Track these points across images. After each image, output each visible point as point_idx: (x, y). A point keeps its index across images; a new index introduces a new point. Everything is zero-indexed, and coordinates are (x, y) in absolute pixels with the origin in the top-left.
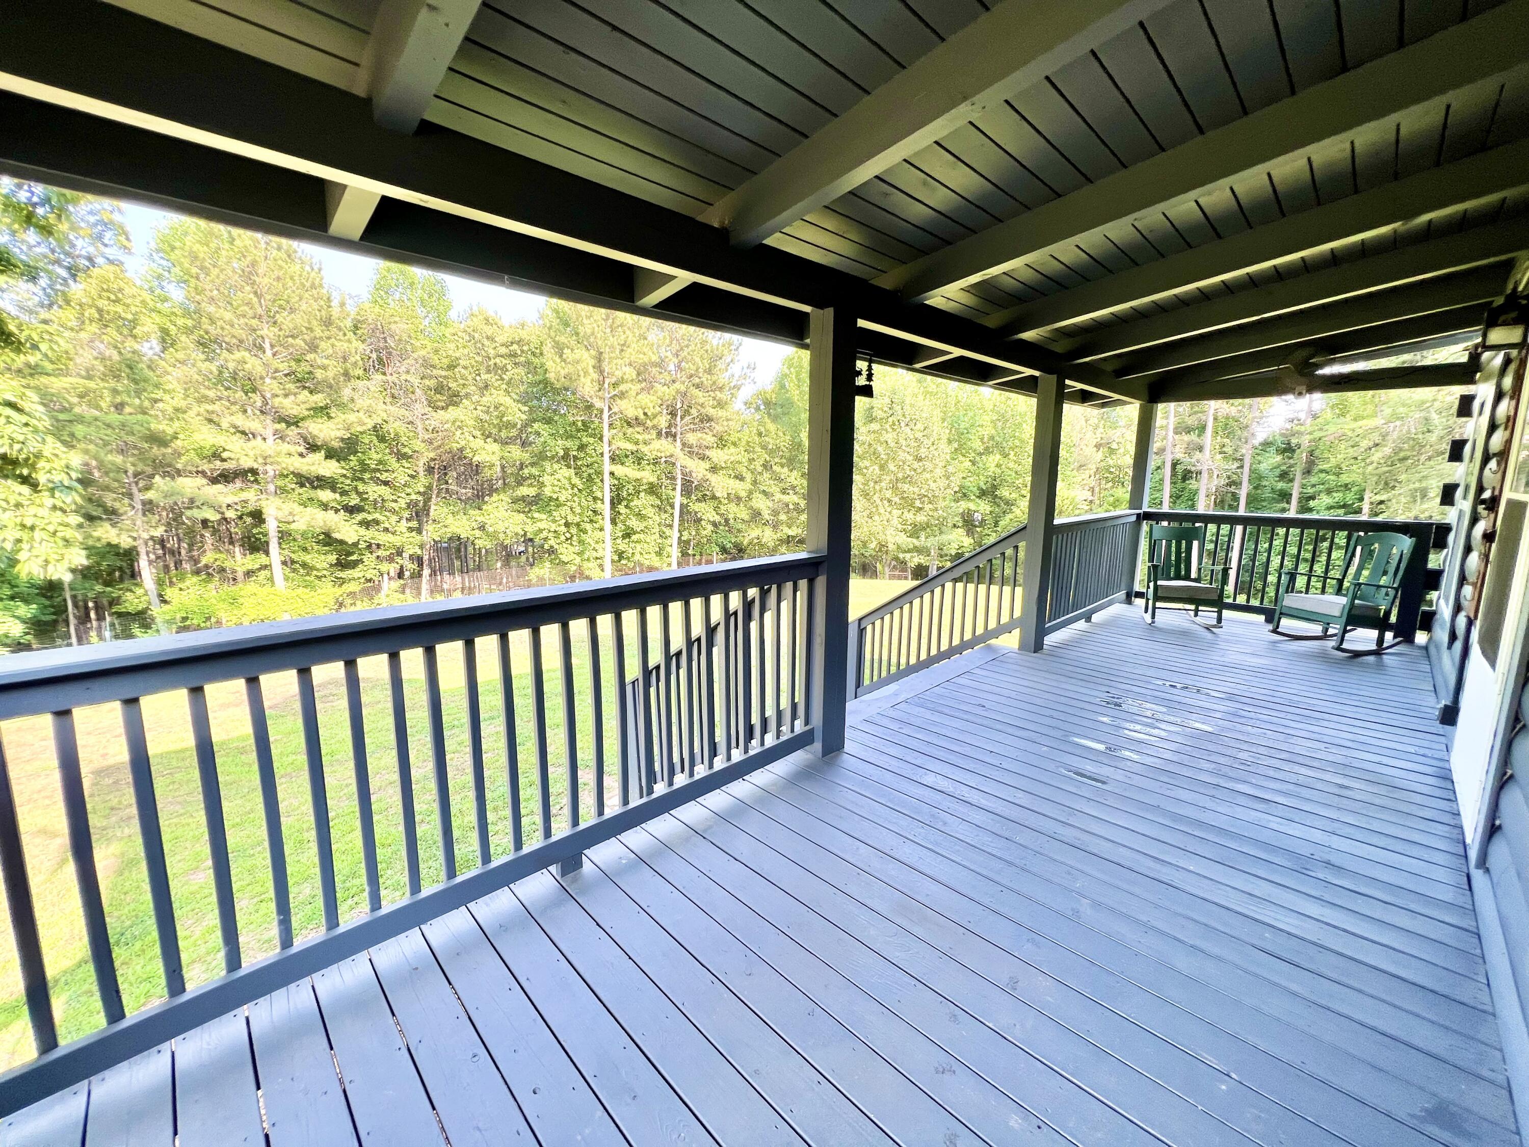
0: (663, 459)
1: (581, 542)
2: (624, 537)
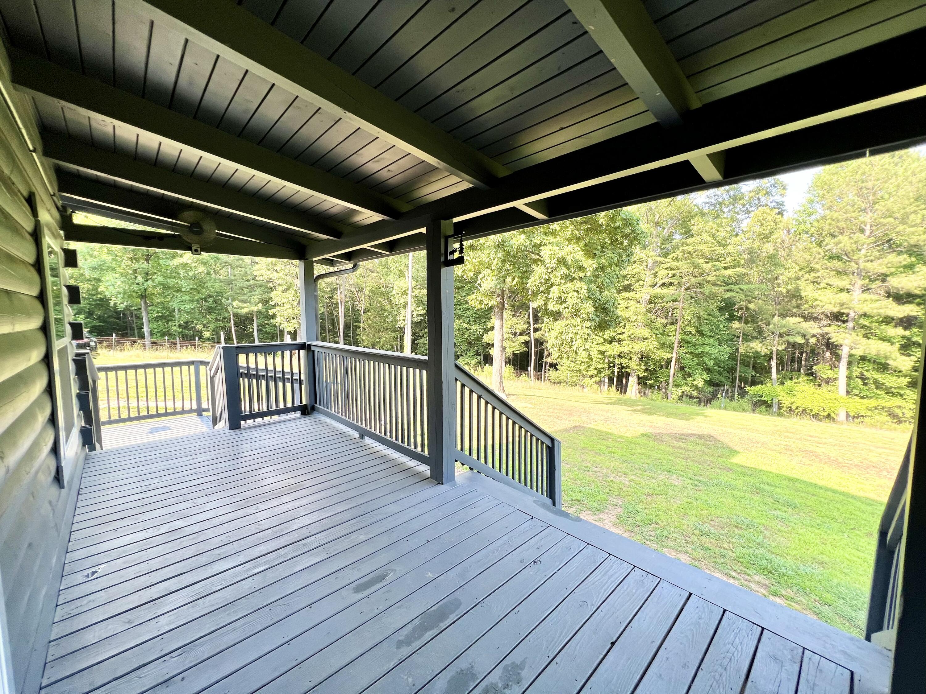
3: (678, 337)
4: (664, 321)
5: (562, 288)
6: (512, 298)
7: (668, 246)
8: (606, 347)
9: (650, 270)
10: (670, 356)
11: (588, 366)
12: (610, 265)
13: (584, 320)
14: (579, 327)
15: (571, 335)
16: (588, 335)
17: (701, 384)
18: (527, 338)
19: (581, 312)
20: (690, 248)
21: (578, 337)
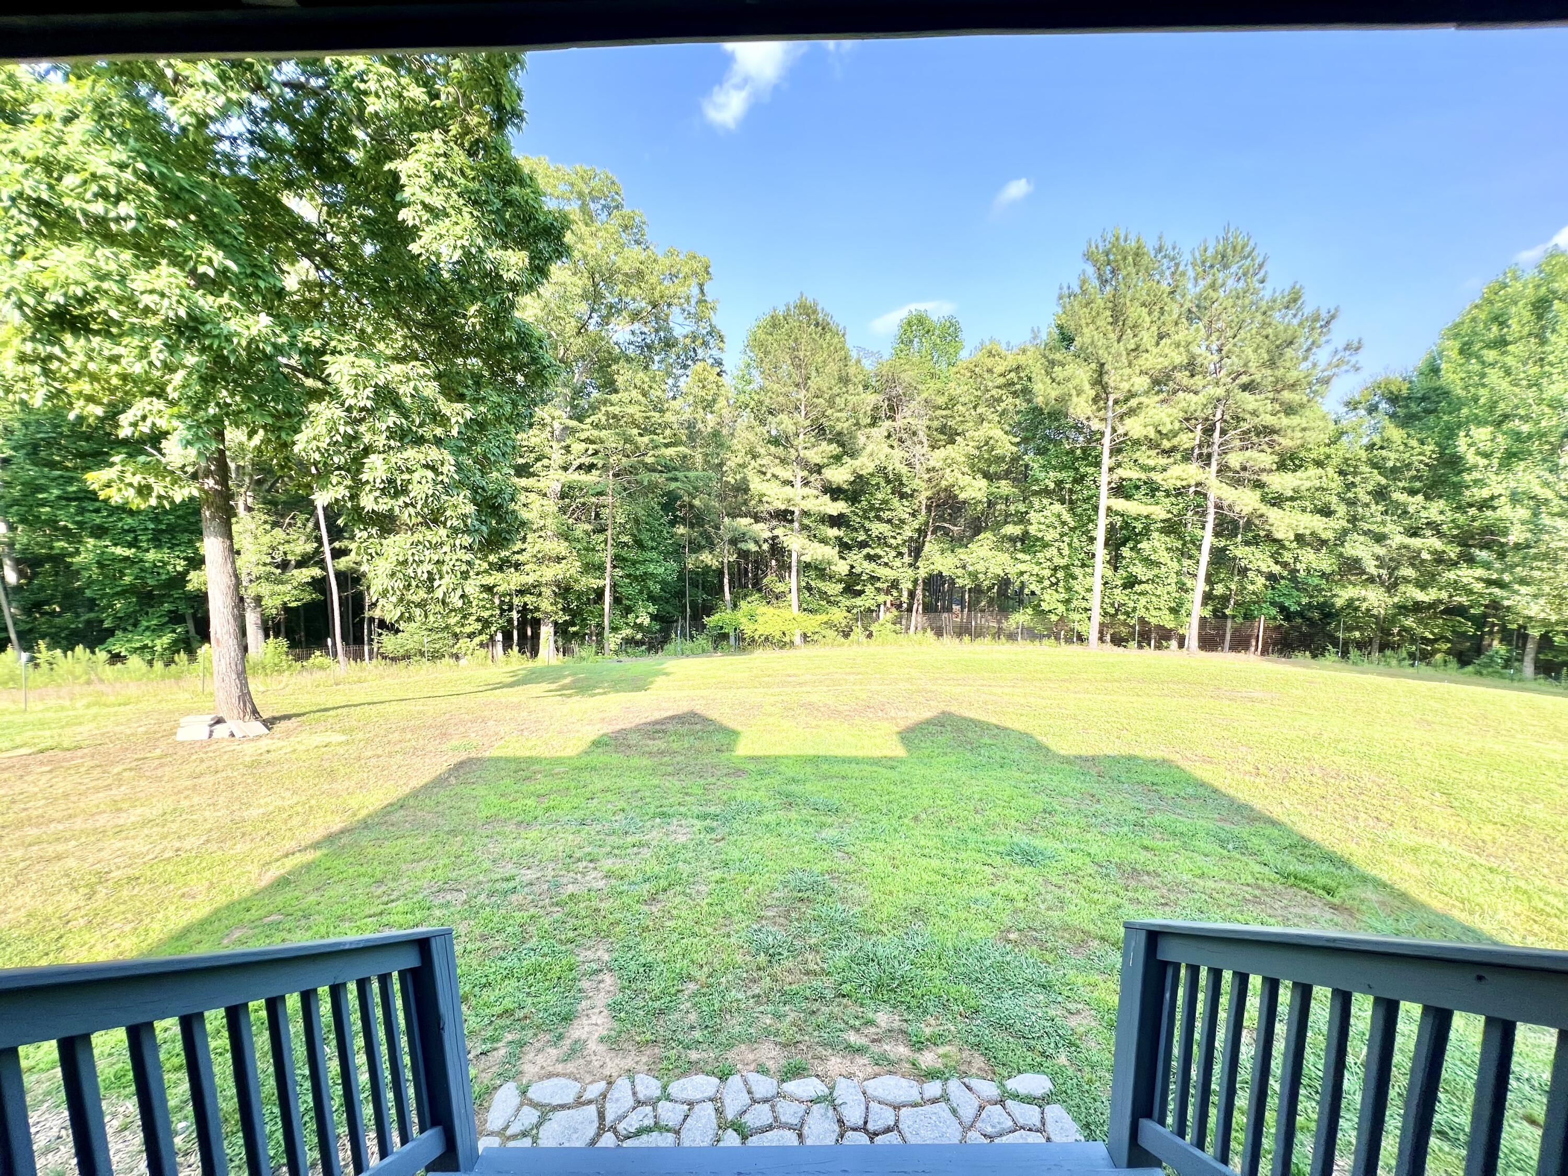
0: (1192, 489)
1: (1069, 589)
2: (1125, 586)
3: (611, 551)
4: (588, 527)
5: (393, 460)
6: (266, 486)
7: (584, 403)
8: (495, 578)
9: (558, 441)
10: (601, 583)
11: (464, 617)
12: (498, 419)
13: (455, 530)
14: (446, 548)
15: (426, 567)
16: (469, 563)
17: (646, 621)
18: (317, 572)
19: (448, 513)
20: (616, 410)
21: (445, 568)
